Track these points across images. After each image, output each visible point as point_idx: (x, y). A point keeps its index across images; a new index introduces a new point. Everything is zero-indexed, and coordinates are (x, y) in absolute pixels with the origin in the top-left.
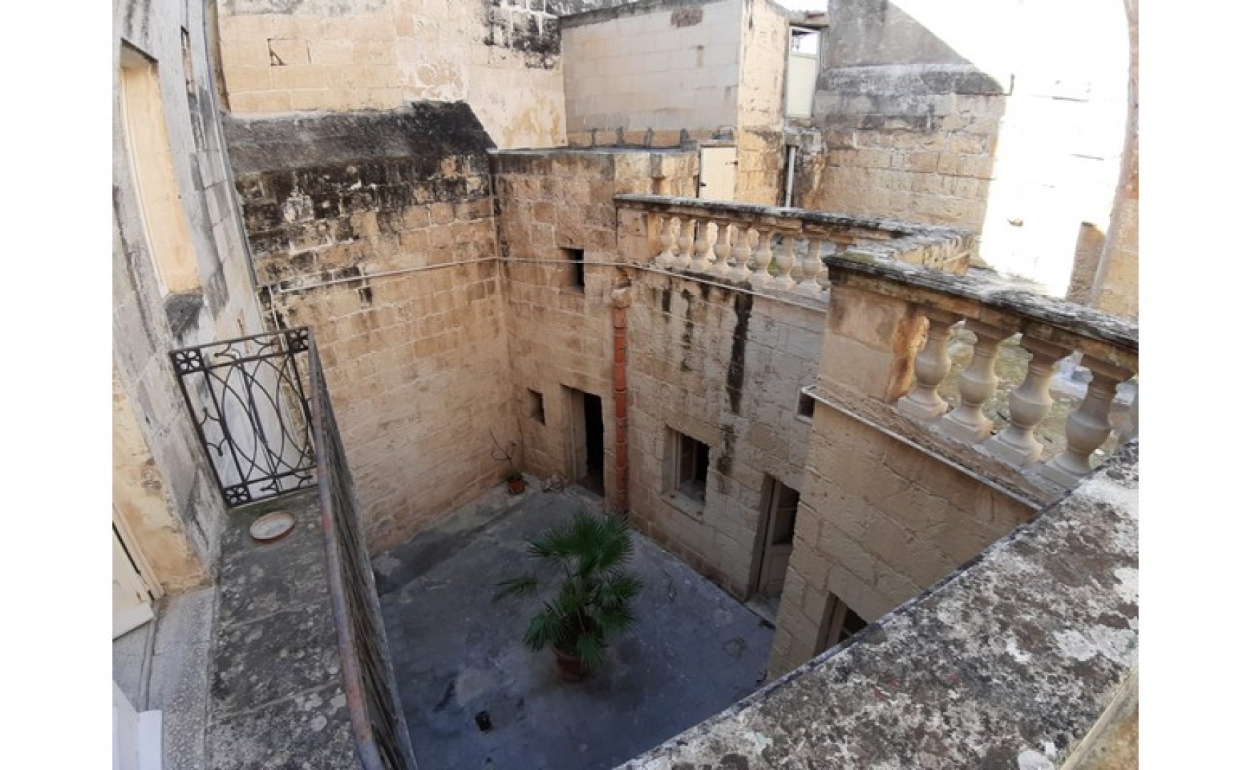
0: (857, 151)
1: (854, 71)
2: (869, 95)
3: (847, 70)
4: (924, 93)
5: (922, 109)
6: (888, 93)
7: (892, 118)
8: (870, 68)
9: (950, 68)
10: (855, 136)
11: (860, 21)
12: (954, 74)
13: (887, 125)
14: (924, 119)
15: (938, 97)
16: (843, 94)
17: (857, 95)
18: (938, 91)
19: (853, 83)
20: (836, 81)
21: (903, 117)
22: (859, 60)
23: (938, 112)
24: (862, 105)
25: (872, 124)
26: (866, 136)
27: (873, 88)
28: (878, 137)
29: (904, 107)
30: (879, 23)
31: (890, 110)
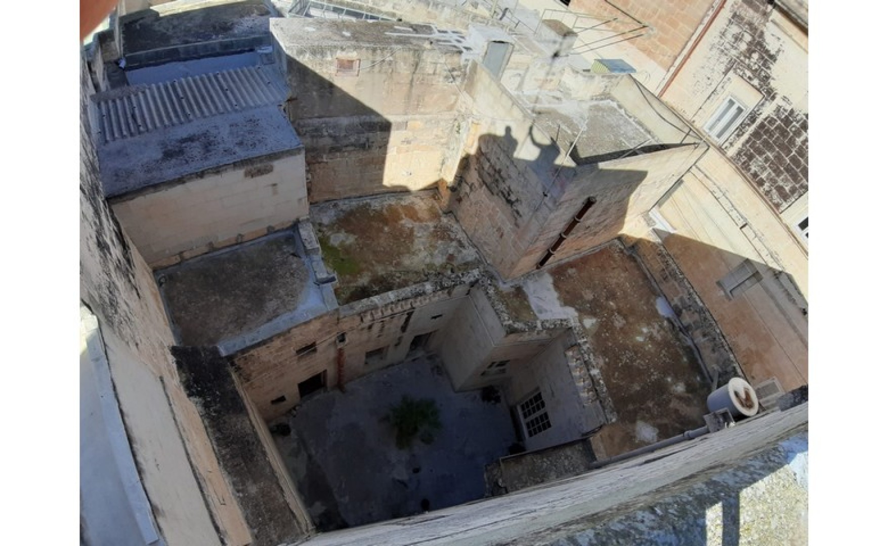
0: (327, 163)
1: (316, 122)
2: (330, 136)
3: (310, 121)
4: (363, 133)
5: (363, 140)
6: (342, 134)
7: (347, 146)
8: (327, 119)
9: (375, 120)
10: (325, 156)
11: (315, 93)
12: (378, 123)
13: (344, 149)
14: (364, 144)
15: (371, 134)
16: (312, 137)
17: (322, 136)
18: (369, 131)
19: (317, 130)
20: (304, 129)
21: (352, 145)
22: (316, 115)
23: (371, 140)
24: (327, 142)
25: (333, 150)
26: (331, 156)
27: (331, 131)
28: (338, 154)
29: (353, 140)
30: (328, 94)
31: (346, 142)
